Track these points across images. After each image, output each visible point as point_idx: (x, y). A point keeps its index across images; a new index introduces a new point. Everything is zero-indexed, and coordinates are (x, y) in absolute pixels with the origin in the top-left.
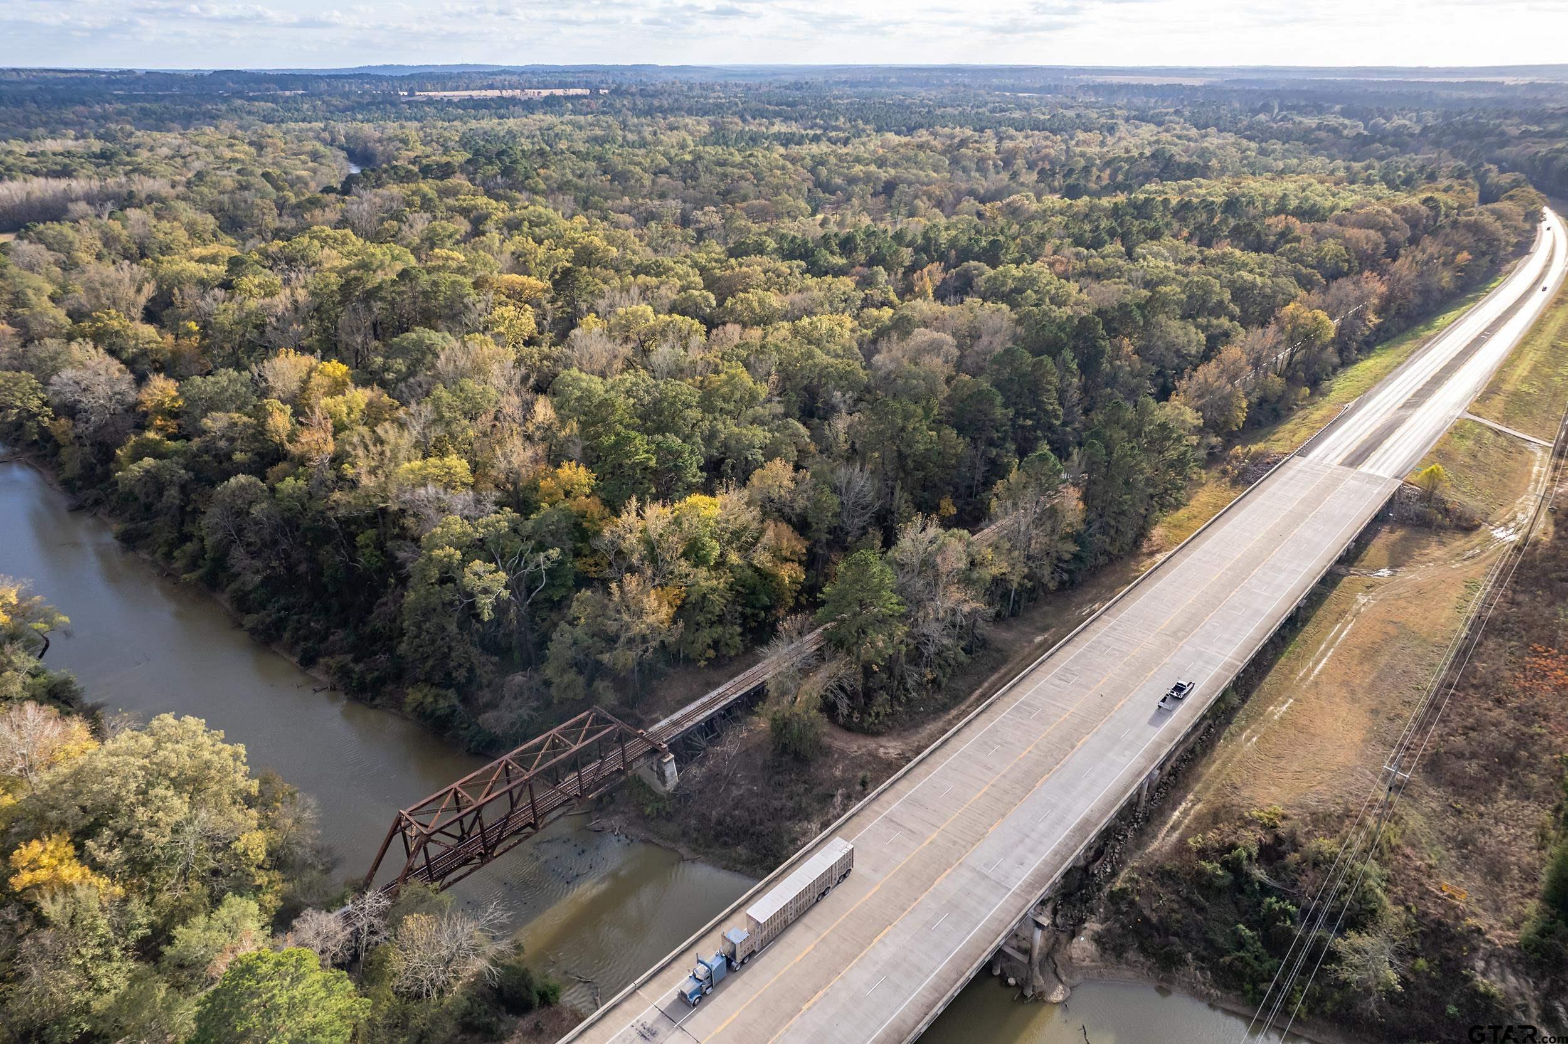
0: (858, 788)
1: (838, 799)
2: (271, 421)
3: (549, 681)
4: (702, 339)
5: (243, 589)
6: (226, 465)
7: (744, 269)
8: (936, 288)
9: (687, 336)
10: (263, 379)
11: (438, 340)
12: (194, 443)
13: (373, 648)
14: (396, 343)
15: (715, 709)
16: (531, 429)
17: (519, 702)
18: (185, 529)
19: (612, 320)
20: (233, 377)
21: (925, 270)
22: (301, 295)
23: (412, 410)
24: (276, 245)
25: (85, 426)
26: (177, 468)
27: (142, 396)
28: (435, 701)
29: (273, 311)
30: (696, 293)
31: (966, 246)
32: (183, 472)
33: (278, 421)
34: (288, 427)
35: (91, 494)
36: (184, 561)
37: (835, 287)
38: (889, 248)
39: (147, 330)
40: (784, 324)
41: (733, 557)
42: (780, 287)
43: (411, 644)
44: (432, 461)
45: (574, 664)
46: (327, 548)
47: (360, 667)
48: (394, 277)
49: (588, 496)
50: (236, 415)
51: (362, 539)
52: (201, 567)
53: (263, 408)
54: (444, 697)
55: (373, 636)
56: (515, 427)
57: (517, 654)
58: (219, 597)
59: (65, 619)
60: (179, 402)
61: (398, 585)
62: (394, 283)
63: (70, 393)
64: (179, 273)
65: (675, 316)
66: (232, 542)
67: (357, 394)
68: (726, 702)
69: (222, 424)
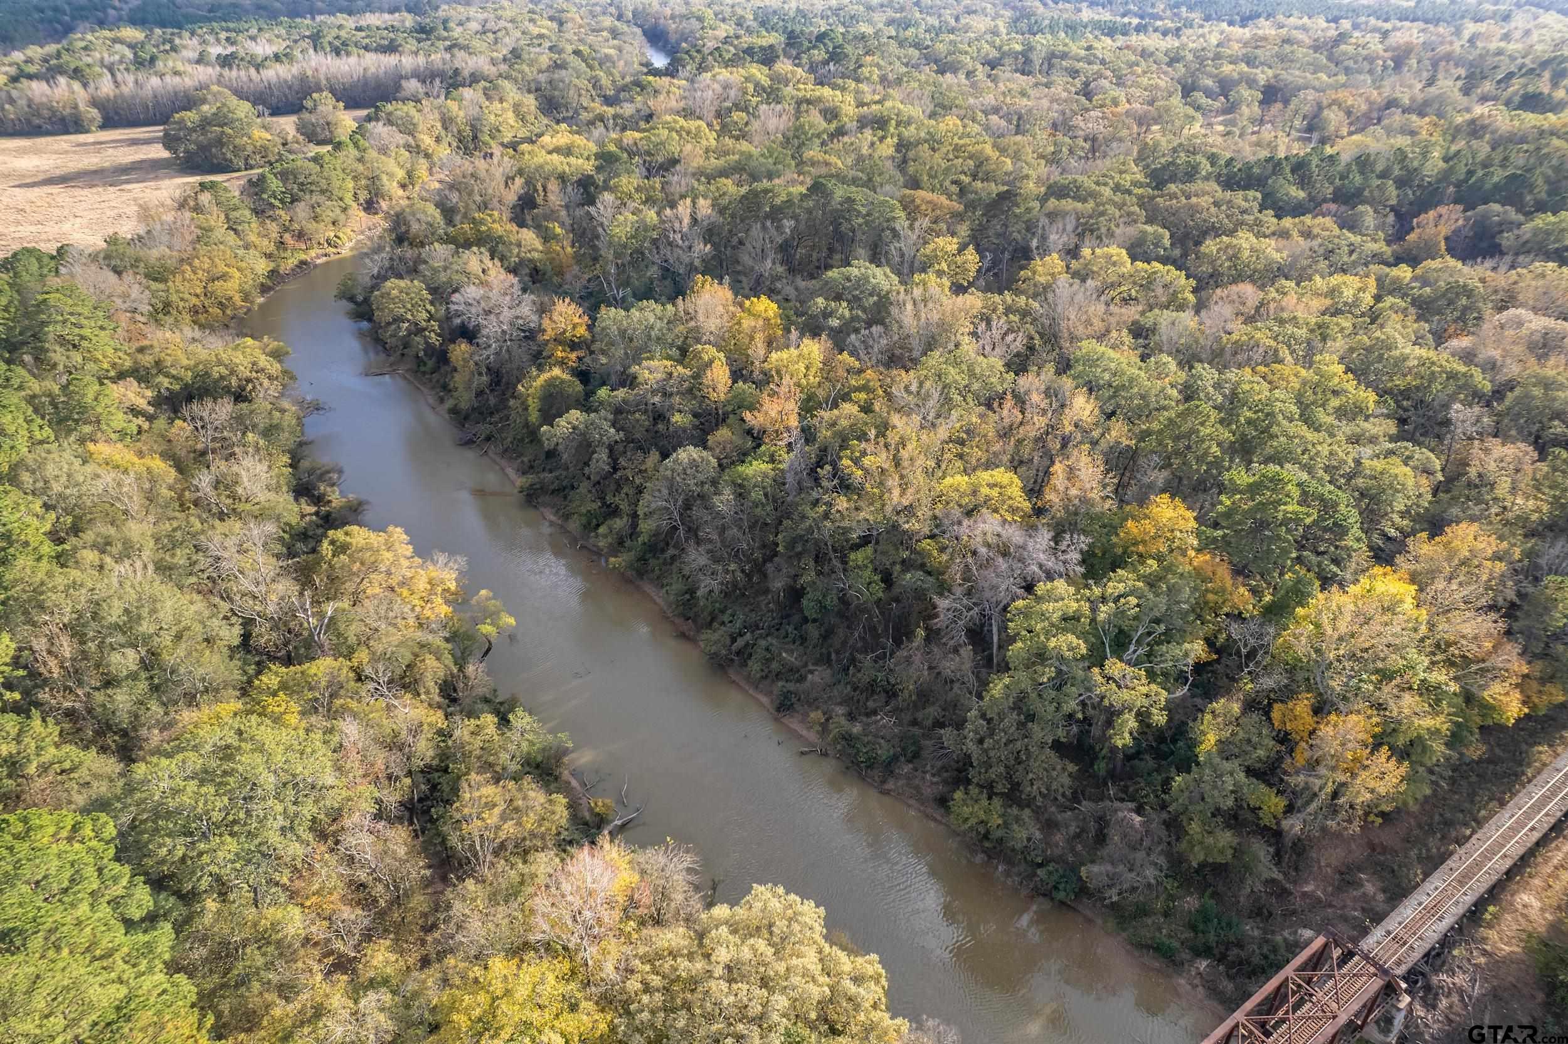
2: (709, 373)
3: (1174, 826)
4: (1191, 298)
5: (692, 591)
6: (661, 426)
7: (1194, 200)
8: (1447, 239)
9: (1175, 293)
10: (690, 316)
11: (882, 277)
12: (621, 393)
13: (870, 704)
14: (834, 280)
15: (1448, 921)
16: (1069, 428)
17: (1140, 855)
18: (609, 499)
19: (1075, 264)
20: (659, 313)
21: (1432, 214)
22: (705, 207)
23: (914, 388)
24: (631, 136)
25: (486, 353)
26: (606, 425)
27: (546, 323)
28: (1006, 825)
29: (677, 225)
30: (1149, 229)
31: (1466, 181)
32: (612, 430)
33: (719, 375)
34: (730, 382)
35: (483, 429)
36: (610, 540)
37: (1316, 231)
38: (1366, 179)
39: (529, 237)
40: (1287, 283)
41: (1443, 678)
42: (1251, 230)
43: (981, 741)
44: (985, 476)
45: (1217, 812)
46: (809, 562)
47: (857, 729)
48: (803, 190)
49: (1199, 551)
50: (669, 363)
51: (858, 557)
52: (630, 550)
53: (697, 355)
54: (1017, 819)
55: (872, 688)
56: (1040, 422)
57: (1103, 765)
58: (649, 589)
59: (512, 621)
60: (582, 331)
61: (928, 639)
62: (803, 197)
63: (474, 315)
64: (541, 167)
65: (1155, 264)
66: (675, 528)
67: (814, 349)
68: (1460, 910)
69: (659, 376)
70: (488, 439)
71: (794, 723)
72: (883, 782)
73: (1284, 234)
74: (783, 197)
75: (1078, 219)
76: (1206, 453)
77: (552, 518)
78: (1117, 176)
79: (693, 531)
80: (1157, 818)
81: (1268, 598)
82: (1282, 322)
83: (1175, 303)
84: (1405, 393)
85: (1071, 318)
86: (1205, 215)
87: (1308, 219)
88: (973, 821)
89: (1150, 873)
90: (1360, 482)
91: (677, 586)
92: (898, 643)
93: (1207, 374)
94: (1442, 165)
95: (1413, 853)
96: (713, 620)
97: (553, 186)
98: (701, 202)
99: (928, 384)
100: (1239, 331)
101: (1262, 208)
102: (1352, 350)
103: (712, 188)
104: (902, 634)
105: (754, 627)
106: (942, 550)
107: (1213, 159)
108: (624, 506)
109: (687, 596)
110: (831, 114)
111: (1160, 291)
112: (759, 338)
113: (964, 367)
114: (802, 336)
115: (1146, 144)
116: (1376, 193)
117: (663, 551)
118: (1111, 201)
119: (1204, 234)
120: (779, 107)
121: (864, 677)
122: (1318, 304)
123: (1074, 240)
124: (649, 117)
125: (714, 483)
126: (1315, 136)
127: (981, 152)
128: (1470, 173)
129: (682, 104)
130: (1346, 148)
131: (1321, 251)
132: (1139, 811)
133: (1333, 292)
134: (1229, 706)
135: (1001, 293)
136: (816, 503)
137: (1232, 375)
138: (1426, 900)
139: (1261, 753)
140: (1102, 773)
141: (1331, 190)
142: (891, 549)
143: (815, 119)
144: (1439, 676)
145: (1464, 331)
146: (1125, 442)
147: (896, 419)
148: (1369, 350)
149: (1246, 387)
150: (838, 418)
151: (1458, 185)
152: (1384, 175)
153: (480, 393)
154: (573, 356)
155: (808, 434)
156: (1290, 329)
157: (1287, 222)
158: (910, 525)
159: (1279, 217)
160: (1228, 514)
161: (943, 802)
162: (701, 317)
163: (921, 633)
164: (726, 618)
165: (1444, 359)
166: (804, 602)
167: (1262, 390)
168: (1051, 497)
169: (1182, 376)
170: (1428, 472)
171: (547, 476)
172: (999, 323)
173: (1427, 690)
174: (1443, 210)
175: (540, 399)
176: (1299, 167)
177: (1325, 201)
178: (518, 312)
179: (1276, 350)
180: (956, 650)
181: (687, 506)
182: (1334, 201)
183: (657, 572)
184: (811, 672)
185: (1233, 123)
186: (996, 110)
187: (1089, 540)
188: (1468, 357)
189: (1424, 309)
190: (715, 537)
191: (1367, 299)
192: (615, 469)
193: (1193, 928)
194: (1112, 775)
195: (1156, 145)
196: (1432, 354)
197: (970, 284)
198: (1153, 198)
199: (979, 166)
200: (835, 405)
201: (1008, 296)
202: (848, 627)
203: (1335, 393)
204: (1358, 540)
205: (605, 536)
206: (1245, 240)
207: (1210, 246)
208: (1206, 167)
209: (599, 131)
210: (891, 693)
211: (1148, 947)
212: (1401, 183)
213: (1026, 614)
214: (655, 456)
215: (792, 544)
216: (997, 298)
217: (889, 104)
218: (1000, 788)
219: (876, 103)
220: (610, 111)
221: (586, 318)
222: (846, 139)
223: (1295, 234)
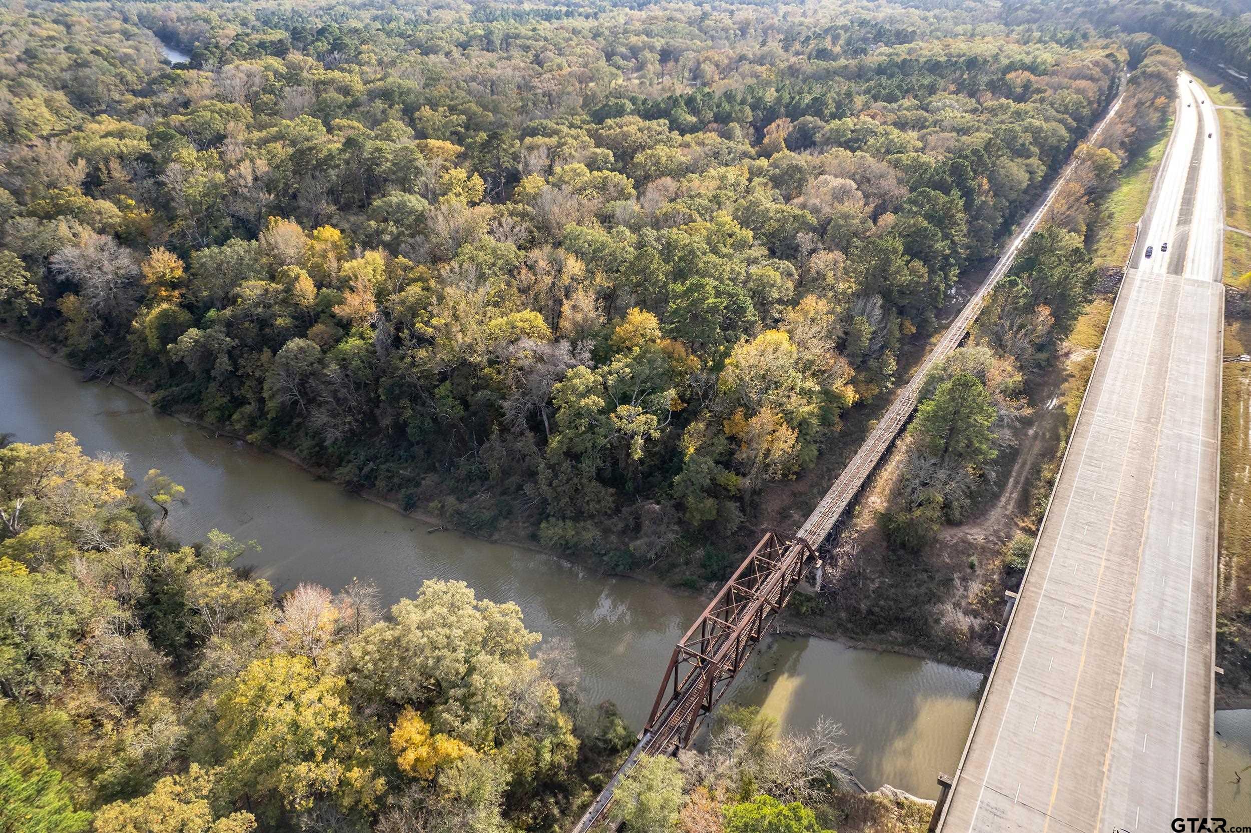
0: (969, 571)
1: (957, 582)
2: (297, 285)
3: (680, 506)
4: (633, 191)
5: (321, 445)
6: (268, 330)
7: (625, 129)
8: (785, 140)
9: (623, 190)
10: (272, 247)
11: (415, 202)
12: (228, 312)
13: (470, 489)
14: (379, 207)
15: (836, 517)
16: (567, 281)
17: (663, 528)
18: (236, 393)
19: (551, 179)
20: (247, 248)
21: (774, 125)
22: (262, 166)
23: (457, 269)
24: (176, 119)
25: (95, 301)
26: (222, 336)
27: (146, 269)
28: (577, 533)
29: (242, 182)
30: (598, 151)
31: (790, 103)
32: (228, 339)
33: (306, 286)
34: (315, 290)
35: (104, 365)
36: (243, 423)
37: (706, 142)
38: (732, 107)
39: (106, 205)
40: (694, 176)
41: (811, 384)
42: (665, 144)
43: (550, 485)
44: (517, 316)
45: (703, 490)
46: (405, 402)
47: (464, 507)
48: (340, 146)
49: (663, 338)
50: (264, 283)
51: (442, 390)
52: (261, 427)
53: (285, 274)
54: (584, 529)
55: (469, 478)
56: (548, 280)
57: (630, 484)
58: (284, 453)
59: (181, 488)
60: (179, 273)
61: (502, 431)
62: (341, 151)
63: (79, 270)
64: (99, 149)
65: (605, 171)
66: (295, 403)
67: (377, 257)
68: (841, 510)
69: (258, 292)
70: (111, 372)
71: (419, 515)
72: (491, 536)
73: (687, 145)
74: (325, 153)
75: (549, 149)
76: (657, 281)
77: (188, 420)
78: (570, 118)
79: (312, 400)
80: (669, 504)
81: (711, 363)
82: (691, 197)
83: (622, 195)
84: (773, 234)
85: (555, 212)
86: (634, 138)
87: (700, 134)
88: (555, 538)
89: (671, 537)
90: (751, 284)
91: (306, 443)
92: (481, 443)
93: (650, 234)
94: (775, 94)
95: (815, 491)
96: (341, 461)
97: (115, 165)
98: (258, 162)
99: (465, 266)
100: (666, 207)
101: (671, 129)
102: (737, 210)
103: (263, 152)
104: (483, 435)
105: (374, 458)
106: (499, 372)
107: (633, 100)
108: (250, 395)
109: (317, 449)
110: (345, 91)
111: (612, 189)
112: (331, 255)
113: (489, 251)
114: (364, 250)
115: (587, 95)
116: (740, 115)
117: (289, 423)
118: (568, 135)
119: (635, 151)
120: (300, 88)
121: (463, 472)
122: (713, 184)
123: (548, 162)
124: (186, 104)
125: (320, 361)
126: (699, 82)
127: (470, 108)
128: (793, 98)
129: (215, 91)
130: (719, 87)
131: (710, 153)
132: (658, 503)
133: (723, 178)
134: (697, 426)
135: (504, 203)
136: (402, 358)
137: (665, 231)
138: (823, 510)
139: (720, 448)
140: (632, 489)
141: (711, 115)
142: (463, 380)
143: (332, 95)
144: (809, 384)
145: (799, 194)
146: (606, 285)
147: (449, 290)
148: (747, 209)
149: (675, 237)
150: (406, 297)
151: (786, 107)
152: (743, 102)
153: (96, 336)
154: (176, 293)
155: (387, 314)
156: (698, 200)
157: (688, 138)
158: (474, 359)
159: (682, 134)
160: (675, 312)
161: (534, 537)
162: (282, 246)
163: (496, 428)
164: (351, 457)
165: (792, 209)
166: (408, 430)
167: (684, 239)
168: (565, 324)
169: (634, 238)
170: (790, 275)
171: (176, 390)
172: (507, 221)
173: (803, 392)
174: (779, 122)
175: (157, 328)
176: (690, 101)
177: (709, 122)
178: (117, 263)
179: (690, 215)
180: (522, 434)
181: (303, 383)
182: (716, 121)
183: (288, 439)
184: (424, 479)
185: (644, 76)
186: (473, 79)
187: (594, 343)
188: (803, 206)
189: (777, 182)
190: (331, 399)
191: (744, 181)
192: (237, 370)
193: (704, 566)
194: (637, 490)
195: (594, 95)
196: (784, 207)
197: (481, 201)
198: (597, 130)
199: (470, 119)
200: (402, 289)
201: (510, 205)
202: (445, 440)
203: (730, 236)
204: (754, 316)
205: (239, 421)
206: (661, 151)
207: (639, 157)
208: (629, 106)
209: (143, 117)
210: (484, 477)
211: (680, 585)
212: (754, 108)
213: (563, 390)
214: (267, 353)
215: (390, 391)
216: (502, 207)
217: (390, 80)
218: (569, 513)
219: (379, 80)
220: (148, 101)
221: (181, 262)
222: (362, 109)
223: (693, 144)
